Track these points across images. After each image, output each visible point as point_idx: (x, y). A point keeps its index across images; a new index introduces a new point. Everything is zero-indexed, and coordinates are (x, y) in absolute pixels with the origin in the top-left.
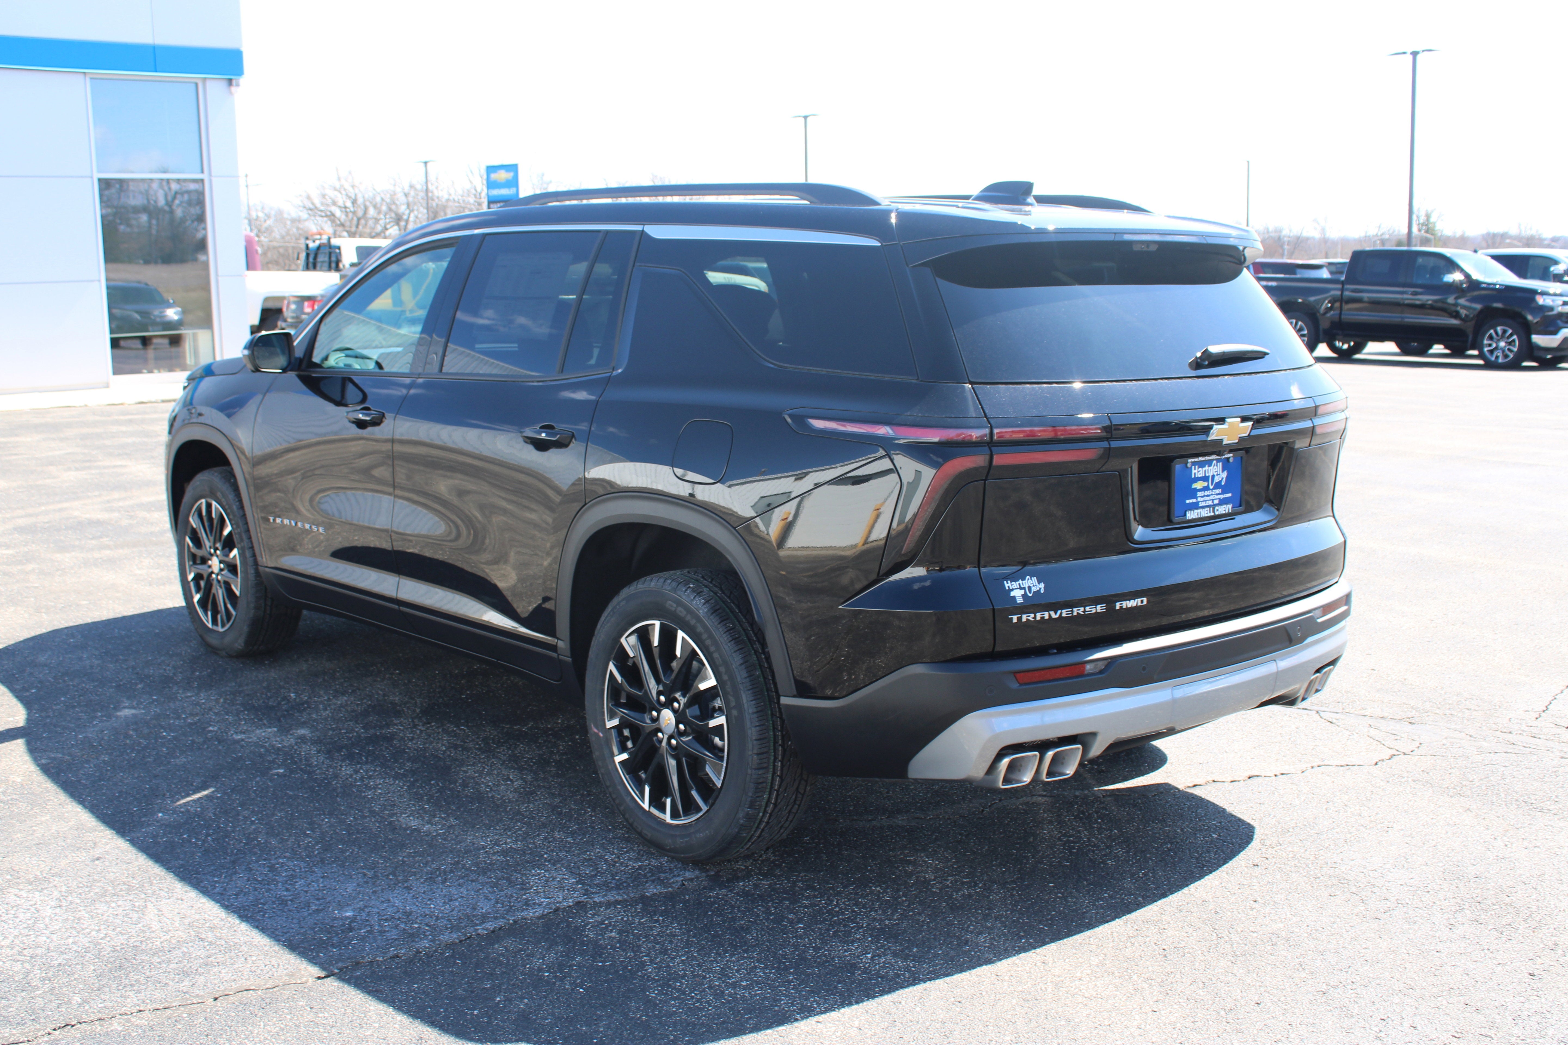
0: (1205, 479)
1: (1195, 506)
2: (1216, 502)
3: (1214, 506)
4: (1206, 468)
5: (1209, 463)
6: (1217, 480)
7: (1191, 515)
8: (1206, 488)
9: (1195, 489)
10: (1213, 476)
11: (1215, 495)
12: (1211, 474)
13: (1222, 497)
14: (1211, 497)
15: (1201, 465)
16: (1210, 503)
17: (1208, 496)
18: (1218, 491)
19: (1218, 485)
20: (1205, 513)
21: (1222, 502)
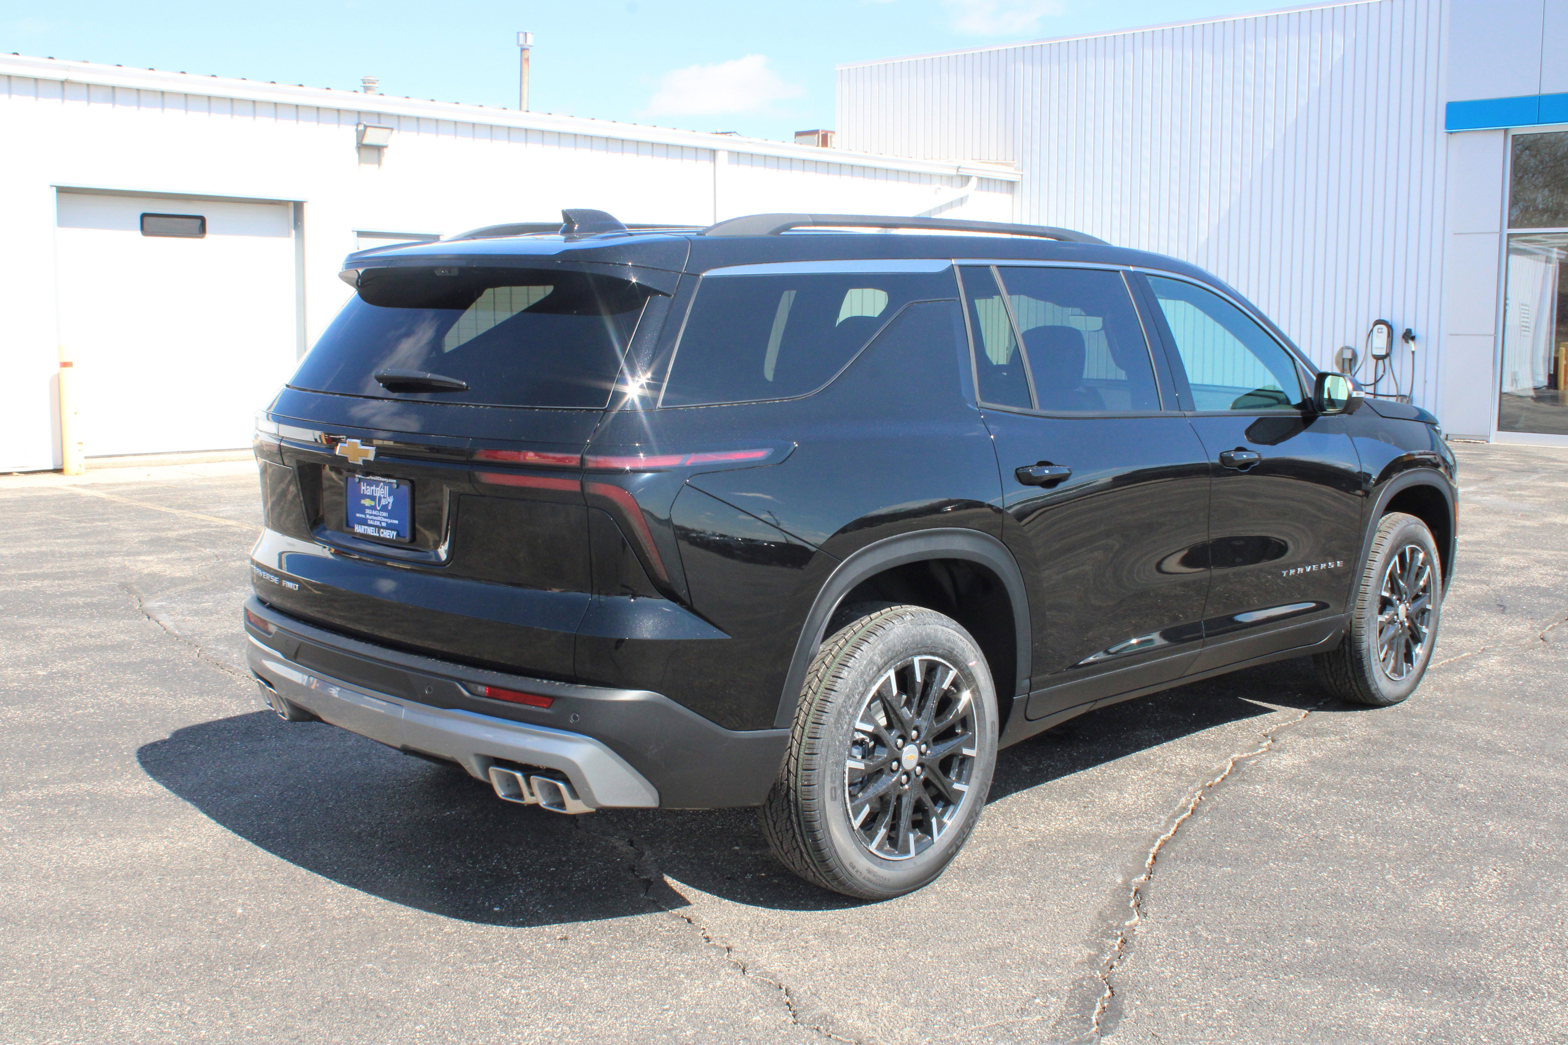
0: (372, 498)
1: (364, 522)
2: (384, 524)
3: (379, 528)
4: (374, 488)
5: (377, 484)
6: (383, 502)
7: (359, 529)
8: (373, 508)
9: (364, 505)
10: (380, 498)
11: (382, 518)
12: (378, 495)
13: (389, 521)
14: (379, 518)
15: (370, 484)
16: (378, 523)
17: (375, 516)
18: (385, 514)
19: (384, 508)
20: (371, 531)
21: (389, 527)
